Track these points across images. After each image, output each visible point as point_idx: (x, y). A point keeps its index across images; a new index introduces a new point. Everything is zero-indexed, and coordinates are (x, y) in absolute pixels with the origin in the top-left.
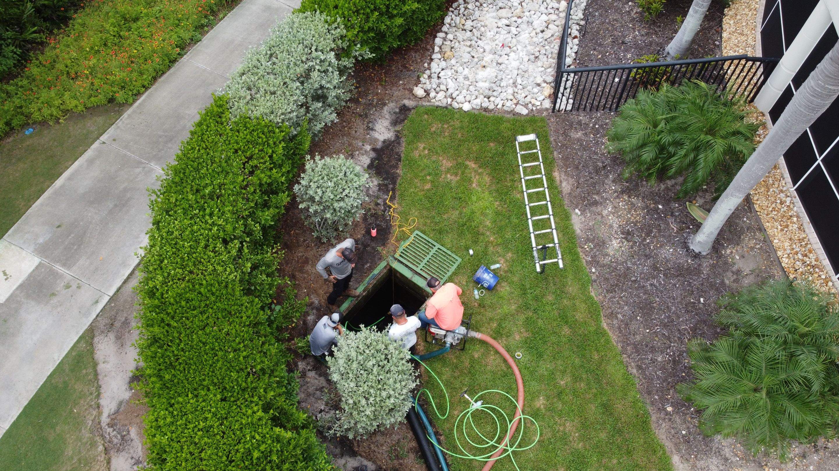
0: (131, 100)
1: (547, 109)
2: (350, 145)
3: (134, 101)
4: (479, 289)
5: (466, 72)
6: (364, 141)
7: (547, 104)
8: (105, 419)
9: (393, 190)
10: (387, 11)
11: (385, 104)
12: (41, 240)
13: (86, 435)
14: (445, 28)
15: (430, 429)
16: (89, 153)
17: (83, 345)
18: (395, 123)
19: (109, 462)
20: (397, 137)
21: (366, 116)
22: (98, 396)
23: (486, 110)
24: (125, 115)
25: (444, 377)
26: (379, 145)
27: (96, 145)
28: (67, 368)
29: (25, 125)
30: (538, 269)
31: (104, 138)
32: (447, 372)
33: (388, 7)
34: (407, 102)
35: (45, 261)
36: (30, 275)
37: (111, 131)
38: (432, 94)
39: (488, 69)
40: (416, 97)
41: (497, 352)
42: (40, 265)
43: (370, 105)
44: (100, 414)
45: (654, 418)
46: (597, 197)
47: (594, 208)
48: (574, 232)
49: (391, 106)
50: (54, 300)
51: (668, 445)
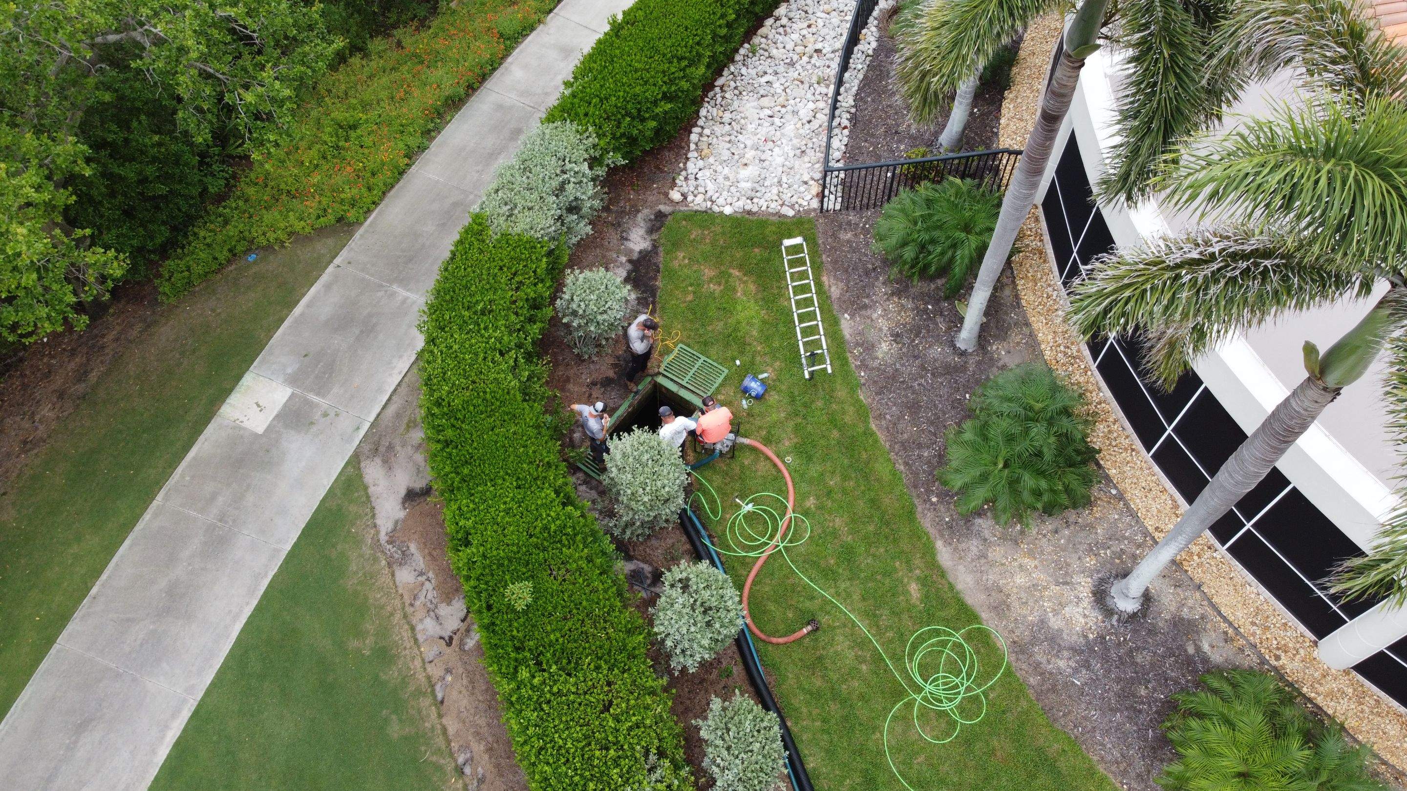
0: (362, 219)
1: (815, 210)
2: (604, 257)
3: (366, 219)
4: (747, 399)
5: (726, 171)
6: (619, 252)
7: (815, 204)
8: (383, 538)
9: (654, 303)
10: (639, 114)
11: (638, 211)
12: (289, 370)
13: (367, 551)
14: (701, 122)
15: (703, 532)
16: (325, 278)
17: (351, 470)
18: (651, 231)
19: (393, 575)
20: (655, 247)
21: (619, 225)
22: (374, 516)
23: (749, 212)
24: (357, 235)
25: (715, 484)
26: (635, 256)
27: (331, 269)
28: (338, 493)
29: (248, 251)
30: (807, 376)
31: (337, 261)
32: (718, 479)
34: (662, 208)
35: (298, 391)
36: (285, 405)
37: (344, 253)
38: (690, 198)
39: (750, 168)
40: (672, 201)
41: (768, 458)
42: (293, 396)
43: (622, 213)
44: (378, 532)
45: (920, 509)
46: (866, 301)
47: (863, 312)
48: (843, 337)
49: (646, 213)
50: (314, 429)
51: (932, 531)
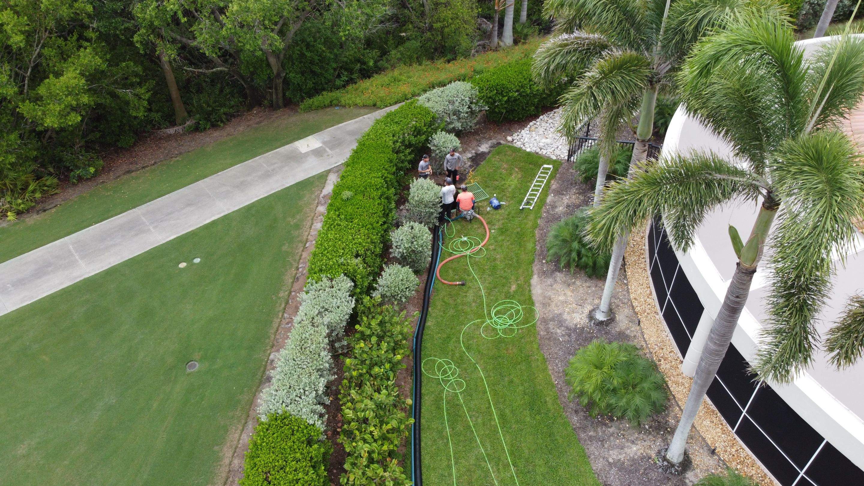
0: (382, 107)
1: (565, 160)
2: (466, 148)
3: (383, 108)
4: (490, 207)
5: (537, 137)
6: (473, 149)
7: (566, 158)
8: (322, 195)
9: (475, 168)
11: (491, 140)
12: (325, 140)
13: (313, 196)
14: (538, 120)
15: (441, 240)
16: (357, 119)
17: (325, 173)
18: (491, 147)
19: (317, 207)
20: (489, 152)
21: (480, 141)
22: (323, 188)
23: (537, 153)
24: (377, 112)
25: (457, 228)
26: (479, 152)
27: (361, 118)
28: (316, 177)
29: (337, 105)
30: (521, 208)
31: (364, 116)
32: (459, 227)
33: (502, 91)
34: (502, 142)
35: (324, 146)
36: (316, 149)
37: (369, 115)
38: (515, 141)
39: (548, 140)
40: (507, 140)
41: (485, 228)
42: (322, 147)
43: (484, 138)
44: (321, 193)
45: (536, 263)
46: (565, 193)
47: (561, 196)
48: (546, 201)
49: (494, 141)
50: (321, 158)
51: (535, 271)
